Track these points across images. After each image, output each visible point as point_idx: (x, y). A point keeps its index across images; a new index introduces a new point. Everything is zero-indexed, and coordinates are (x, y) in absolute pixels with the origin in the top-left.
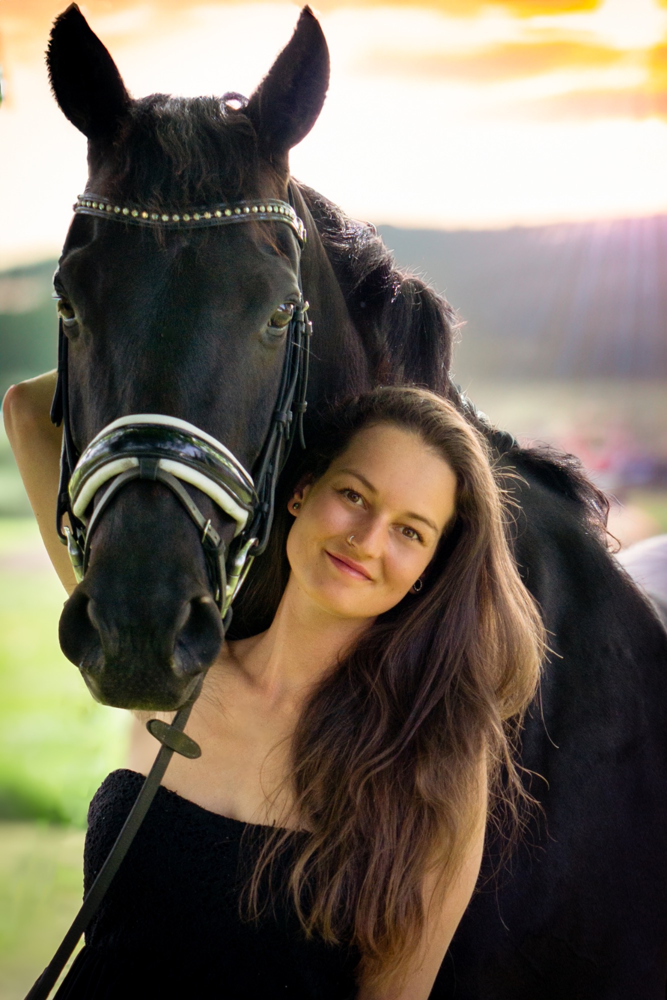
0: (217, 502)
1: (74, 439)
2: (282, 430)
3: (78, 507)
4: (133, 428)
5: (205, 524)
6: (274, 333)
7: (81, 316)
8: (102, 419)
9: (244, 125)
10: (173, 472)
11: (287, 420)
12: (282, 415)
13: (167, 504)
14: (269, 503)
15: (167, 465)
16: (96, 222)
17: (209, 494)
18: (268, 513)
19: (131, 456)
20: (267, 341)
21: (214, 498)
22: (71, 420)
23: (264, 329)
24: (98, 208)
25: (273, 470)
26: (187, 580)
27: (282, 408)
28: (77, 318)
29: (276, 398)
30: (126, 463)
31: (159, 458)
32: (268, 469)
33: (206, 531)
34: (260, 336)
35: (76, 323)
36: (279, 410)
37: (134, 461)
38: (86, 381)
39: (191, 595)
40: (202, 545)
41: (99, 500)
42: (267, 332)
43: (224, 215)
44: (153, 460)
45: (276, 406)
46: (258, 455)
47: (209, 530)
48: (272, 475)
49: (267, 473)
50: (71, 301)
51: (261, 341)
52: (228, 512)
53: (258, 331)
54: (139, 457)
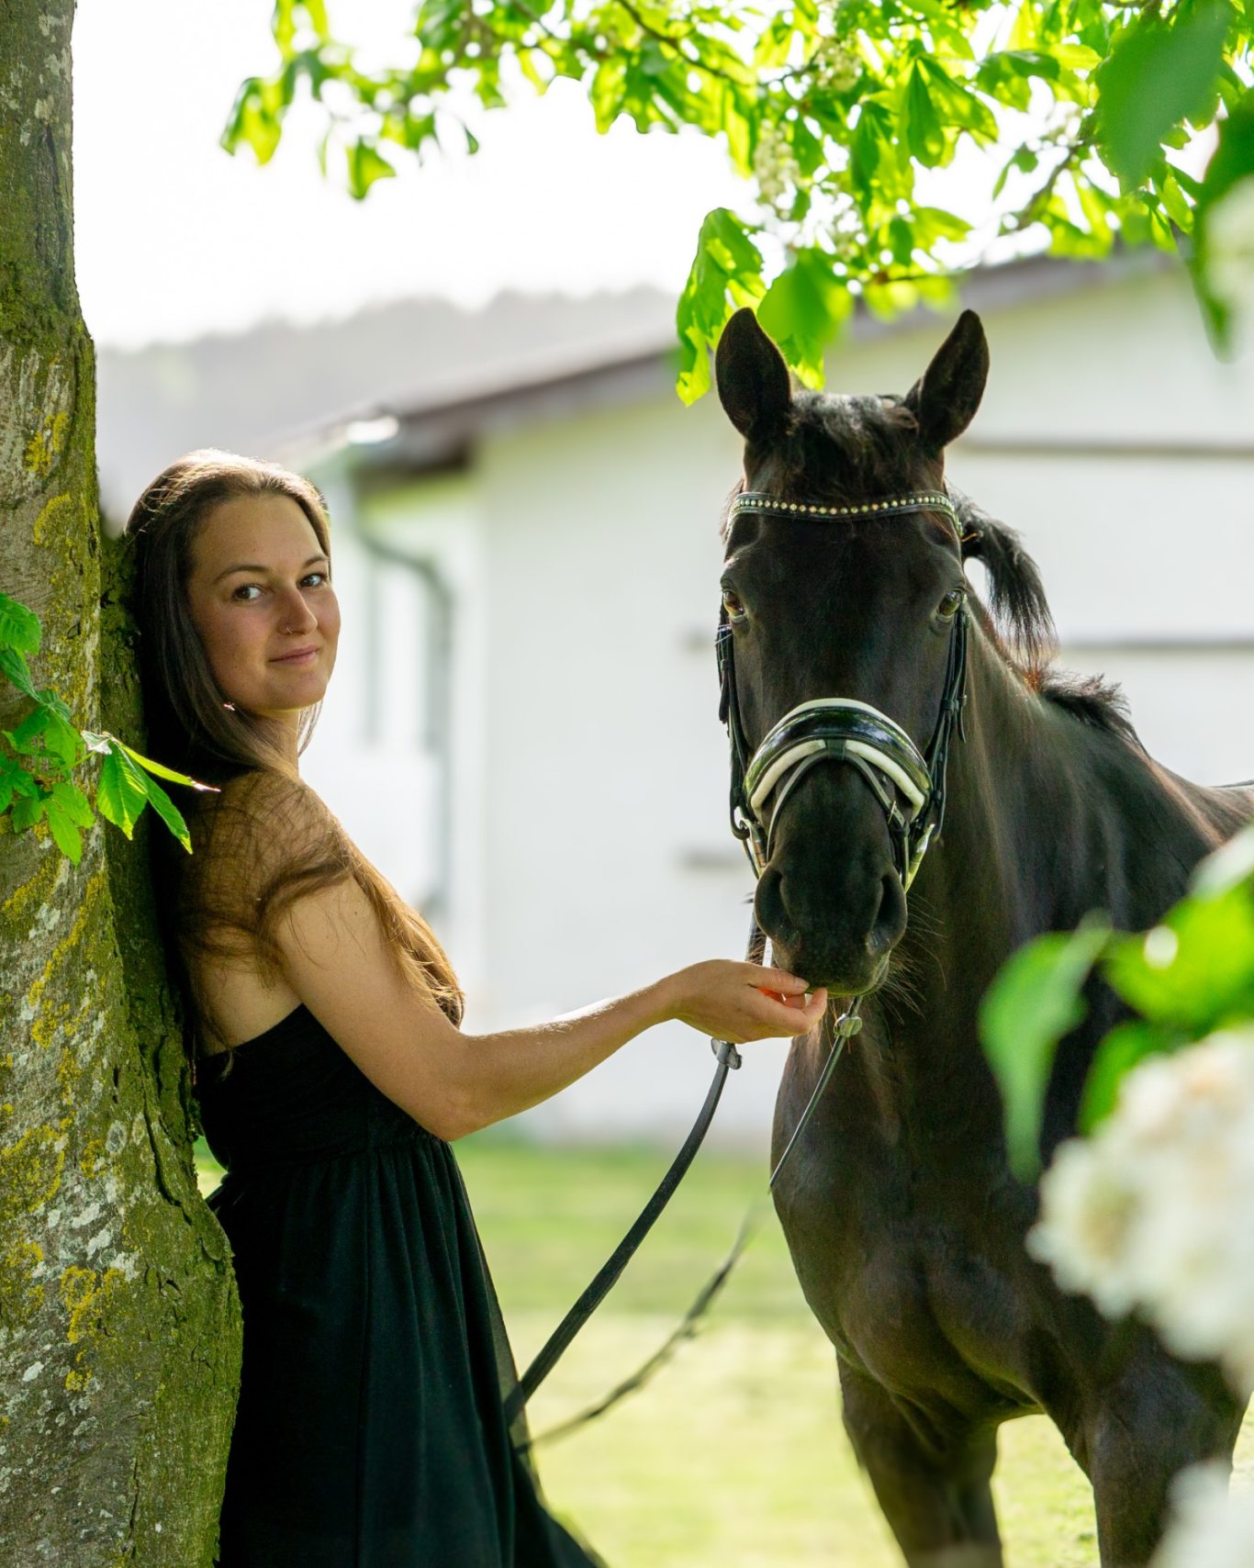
0: (899, 784)
1: (746, 733)
2: (950, 719)
3: (756, 800)
4: (817, 712)
5: (891, 805)
6: (941, 620)
7: (752, 610)
8: (780, 708)
9: (906, 418)
10: (860, 753)
11: (955, 709)
12: (950, 703)
13: (856, 783)
14: (942, 791)
15: (853, 746)
16: (761, 520)
17: (891, 776)
18: (941, 801)
19: (818, 739)
20: (936, 627)
21: (896, 781)
22: (741, 715)
23: (934, 614)
24: (756, 505)
25: (944, 758)
26: (878, 859)
27: (950, 697)
28: (747, 613)
29: (943, 686)
30: (814, 746)
31: (845, 738)
32: (938, 757)
33: (892, 811)
34: (930, 622)
35: (746, 619)
36: (946, 699)
37: (821, 744)
38: (758, 674)
39: (882, 873)
40: (889, 826)
41: (782, 789)
42: (937, 618)
43: (890, 506)
44: (839, 741)
45: (944, 696)
46: (929, 743)
47: (895, 811)
48: (943, 763)
49: (938, 761)
50: (741, 597)
51: (931, 629)
52: (907, 795)
53: (929, 616)
54: (825, 739)
